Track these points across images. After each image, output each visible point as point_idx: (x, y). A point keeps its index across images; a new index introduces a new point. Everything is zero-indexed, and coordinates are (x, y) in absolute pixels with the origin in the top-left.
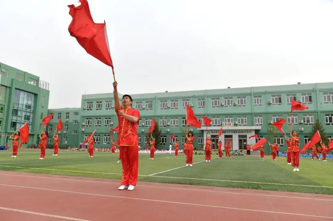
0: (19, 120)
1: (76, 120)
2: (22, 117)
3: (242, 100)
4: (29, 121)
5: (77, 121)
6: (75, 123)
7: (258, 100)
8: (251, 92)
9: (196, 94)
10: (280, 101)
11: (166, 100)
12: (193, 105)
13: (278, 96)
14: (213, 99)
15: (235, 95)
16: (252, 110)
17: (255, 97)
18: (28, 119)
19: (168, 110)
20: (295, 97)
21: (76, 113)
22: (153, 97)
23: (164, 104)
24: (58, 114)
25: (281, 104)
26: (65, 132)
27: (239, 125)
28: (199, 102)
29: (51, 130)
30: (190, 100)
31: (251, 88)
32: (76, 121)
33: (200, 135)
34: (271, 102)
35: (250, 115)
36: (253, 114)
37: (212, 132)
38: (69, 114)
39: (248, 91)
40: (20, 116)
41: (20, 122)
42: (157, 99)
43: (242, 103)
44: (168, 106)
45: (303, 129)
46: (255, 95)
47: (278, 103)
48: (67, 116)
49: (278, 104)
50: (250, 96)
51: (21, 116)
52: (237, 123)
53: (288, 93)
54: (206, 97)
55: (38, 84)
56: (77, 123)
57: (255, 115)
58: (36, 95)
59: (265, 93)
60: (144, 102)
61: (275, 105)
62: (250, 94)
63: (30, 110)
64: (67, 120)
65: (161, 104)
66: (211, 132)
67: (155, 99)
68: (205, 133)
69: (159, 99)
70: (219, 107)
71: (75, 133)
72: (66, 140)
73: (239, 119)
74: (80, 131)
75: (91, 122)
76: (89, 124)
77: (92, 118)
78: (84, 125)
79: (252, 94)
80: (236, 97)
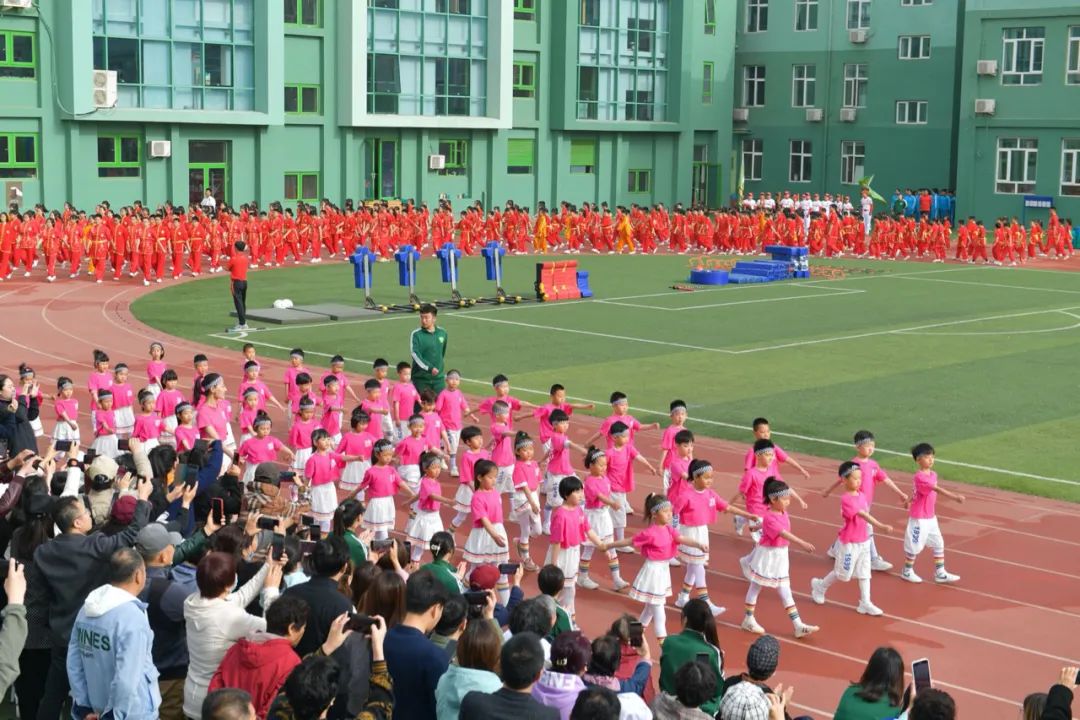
0: (608, 52)
1: (915, 33)
2: (617, 32)
4: (648, 54)
5: (927, 42)
6: (915, 53)
18: (646, 44)
26: (849, 112)
32: (916, 40)
40: (607, 31)
41: (613, 64)
48: (855, 5)
51: (613, 27)
56: (926, 53)
64: (861, 32)
71: (913, 118)
72: (859, 162)
74: (964, 114)
75: (1038, 51)
76: (1023, 64)
77: (1048, 25)
78: (989, 76)
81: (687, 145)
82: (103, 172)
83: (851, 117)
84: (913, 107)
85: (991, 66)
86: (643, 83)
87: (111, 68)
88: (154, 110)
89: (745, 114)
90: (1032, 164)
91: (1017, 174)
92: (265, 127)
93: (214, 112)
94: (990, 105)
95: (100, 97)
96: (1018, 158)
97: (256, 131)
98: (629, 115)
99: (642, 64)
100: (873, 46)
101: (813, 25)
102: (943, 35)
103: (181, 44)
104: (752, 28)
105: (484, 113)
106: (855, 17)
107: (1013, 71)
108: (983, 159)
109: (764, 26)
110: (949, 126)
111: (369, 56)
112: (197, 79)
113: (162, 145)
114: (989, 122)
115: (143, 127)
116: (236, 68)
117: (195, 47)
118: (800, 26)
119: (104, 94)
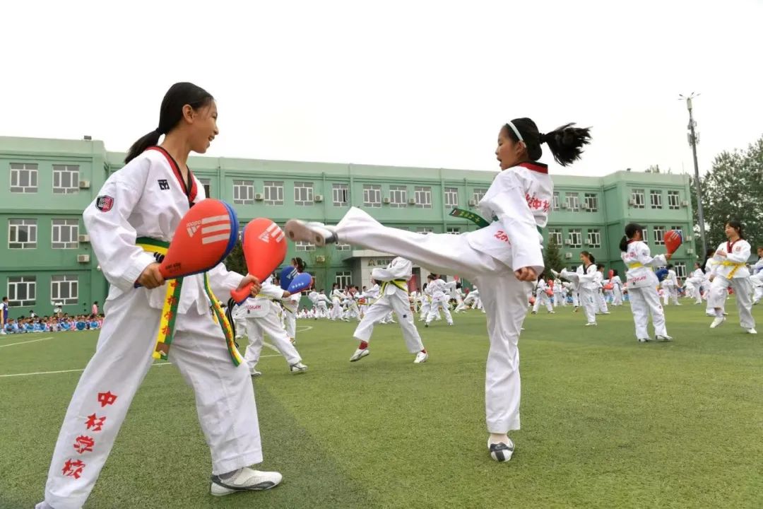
3: (423, 195)
7: (451, 195)
8: (441, 179)
9: (329, 173)
11: (252, 179)
12: (324, 199)
14: (365, 186)
15: (410, 182)
16: (442, 217)
17: (447, 189)
19: (257, 205)
23: (243, 189)
28: (335, 191)
31: (440, 171)
33: (339, 270)
36: (445, 224)
39: (435, 177)
42: (223, 175)
43: (423, 200)
46: (447, 186)
50: (437, 187)
54: (352, 180)
57: (448, 226)
59: (465, 183)
62: (439, 184)
65: (236, 189)
66: (376, 263)
67: (217, 173)
68: (364, 265)
69: (229, 174)
70: (378, 205)
79: (443, 183)
80: (412, 186)
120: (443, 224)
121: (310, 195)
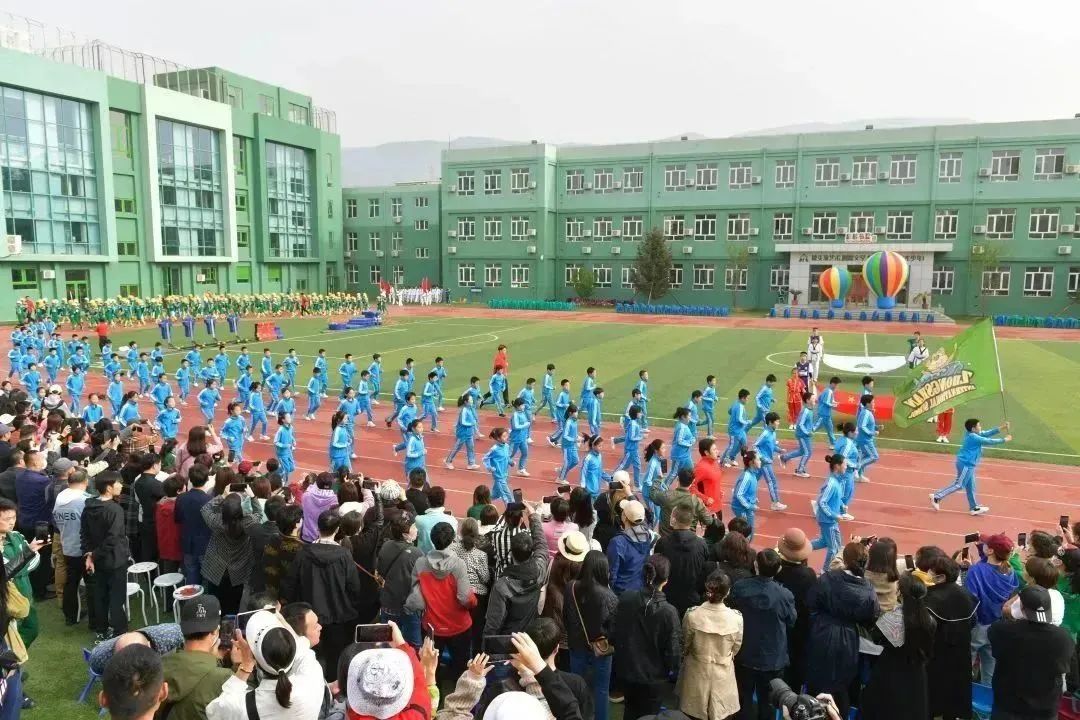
0: (283, 226)
1: (421, 219)
2: (287, 217)
3: (904, 167)
4: (303, 228)
5: (427, 223)
6: (422, 227)
7: (951, 163)
8: (934, 142)
9: (771, 148)
10: (1015, 169)
11: (684, 163)
12: (762, 180)
13: (1010, 153)
14: (819, 161)
15: (885, 150)
16: (930, 194)
17: (944, 156)
18: (301, 223)
19: (687, 192)
20: (1062, 157)
21: (422, 201)
22: (644, 154)
23: (676, 175)
24: (369, 203)
25: (1016, 178)
26: (395, 253)
27: (888, 236)
28: (779, 170)
29: (356, 248)
30: (752, 164)
31: (935, 129)
32: (422, 222)
34: (989, 171)
35: (925, 209)
36: (933, 206)
37: (814, 258)
38: (400, 201)
39: (924, 139)
40: (282, 217)
41: (286, 232)
42: (655, 160)
43: (903, 173)
44: (689, 182)
45: (1068, 250)
46: (942, 151)
47: (1010, 175)
48: (395, 207)
49: (1007, 178)
50: (928, 153)
51: (285, 214)
52: (884, 230)
53: (1041, 145)
54: (800, 154)
55: (309, 119)
56: (426, 227)
57: (939, 208)
58: (310, 153)
59: (975, 144)
60: (618, 170)
61: (997, 181)
62: (931, 148)
63: (303, 197)
64: (398, 218)
65: (668, 174)
66: (810, 258)
67: (649, 159)
68: (794, 261)
69: (662, 160)
70: (835, 183)
71: (423, 255)
72: (401, 274)
73: (891, 220)
74: (444, 254)
75: (473, 227)
76: (467, 233)
77: (476, 216)
78: (453, 237)
79: (937, 148)
80: (889, 156)
81: (323, 268)
82: (16, 287)
83: (396, 255)
84: (422, 251)
85: (454, 234)
86: (301, 241)
87: (18, 233)
88: (44, 255)
89: (349, 254)
90: (473, 273)
91: (467, 278)
92: (108, 263)
93: (78, 256)
94: (454, 250)
95: (12, 249)
96: (467, 271)
97: (103, 265)
98: (295, 255)
99: (300, 232)
100: (404, 224)
101: (377, 214)
102: (434, 220)
103: (57, 222)
104: (350, 216)
105: (224, 254)
106: (395, 212)
107: (463, 235)
108: (453, 271)
109: (355, 215)
110: (438, 257)
111: (162, 228)
112: (68, 239)
113: (49, 273)
114: (456, 256)
115: (39, 264)
116: (90, 234)
117: (66, 224)
118: (372, 215)
119: (13, 247)
120: (929, 205)
121: (748, 176)
